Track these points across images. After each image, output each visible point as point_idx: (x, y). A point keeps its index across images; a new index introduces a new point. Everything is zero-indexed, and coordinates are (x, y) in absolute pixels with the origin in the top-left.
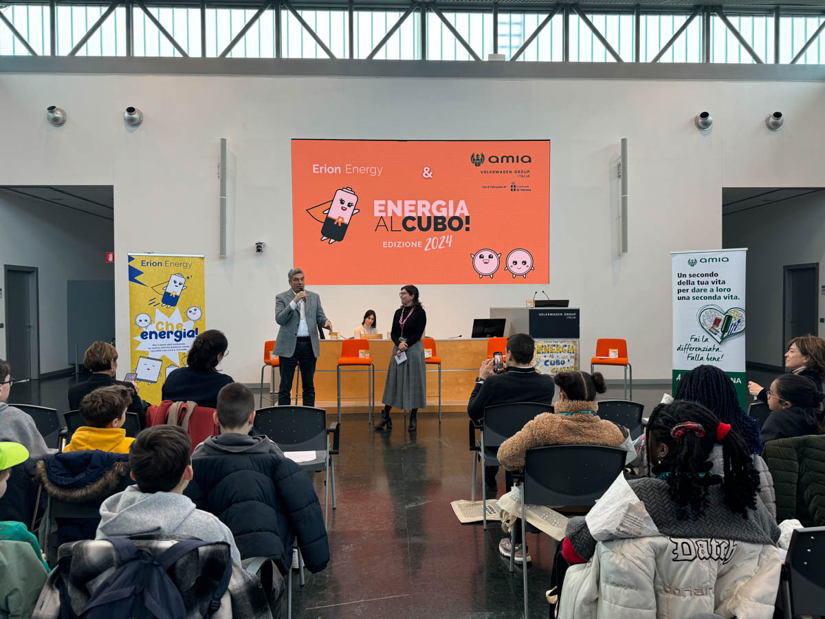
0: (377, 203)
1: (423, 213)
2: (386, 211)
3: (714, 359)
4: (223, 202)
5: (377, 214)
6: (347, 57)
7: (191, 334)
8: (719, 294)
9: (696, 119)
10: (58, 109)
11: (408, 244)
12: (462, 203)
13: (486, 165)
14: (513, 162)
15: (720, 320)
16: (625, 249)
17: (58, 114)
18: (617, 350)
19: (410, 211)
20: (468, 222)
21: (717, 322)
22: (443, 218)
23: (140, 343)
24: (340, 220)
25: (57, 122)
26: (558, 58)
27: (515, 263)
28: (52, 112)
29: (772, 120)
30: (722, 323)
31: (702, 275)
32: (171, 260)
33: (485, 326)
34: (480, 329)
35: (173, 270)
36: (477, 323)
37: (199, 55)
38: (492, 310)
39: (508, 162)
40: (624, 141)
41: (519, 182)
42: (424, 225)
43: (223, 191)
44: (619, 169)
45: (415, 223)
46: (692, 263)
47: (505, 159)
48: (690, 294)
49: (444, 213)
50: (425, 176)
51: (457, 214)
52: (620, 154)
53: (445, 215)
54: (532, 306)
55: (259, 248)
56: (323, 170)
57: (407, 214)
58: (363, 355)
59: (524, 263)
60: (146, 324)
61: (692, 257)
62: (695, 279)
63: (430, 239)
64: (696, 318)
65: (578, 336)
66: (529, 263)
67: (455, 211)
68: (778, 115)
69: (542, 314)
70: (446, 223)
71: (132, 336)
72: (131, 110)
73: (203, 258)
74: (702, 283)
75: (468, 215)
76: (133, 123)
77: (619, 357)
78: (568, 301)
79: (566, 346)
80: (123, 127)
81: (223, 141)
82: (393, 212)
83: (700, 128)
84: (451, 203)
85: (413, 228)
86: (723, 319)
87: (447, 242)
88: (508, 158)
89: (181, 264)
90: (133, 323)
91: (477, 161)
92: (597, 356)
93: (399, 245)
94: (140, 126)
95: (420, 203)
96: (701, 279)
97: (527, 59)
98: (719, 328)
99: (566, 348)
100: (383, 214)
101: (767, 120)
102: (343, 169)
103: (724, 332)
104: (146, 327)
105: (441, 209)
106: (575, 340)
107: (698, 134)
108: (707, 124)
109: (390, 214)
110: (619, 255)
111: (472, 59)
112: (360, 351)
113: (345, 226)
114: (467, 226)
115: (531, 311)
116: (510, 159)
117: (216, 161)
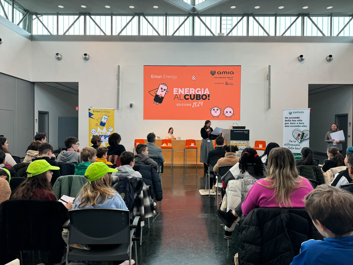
0: (175, 89)
1: (192, 93)
2: (178, 92)
3: (298, 149)
4: (118, 89)
5: (175, 93)
6: (165, 35)
8: (300, 125)
9: (298, 57)
10: (60, 54)
11: (186, 105)
12: (207, 89)
13: (216, 74)
14: (227, 74)
15: (300, 134)
16: (269, 107)
17: (59, 56)
18: (262, 145)
19: (187, 92)
20: (209, 97)
22: (199, 95)
24: (161, 95)
25: (59, 59)
26: (245, 34)
27: (227, 112)
28: (57, 55)
29: (328, 58)
31: (294, 118)
32: (103, 110)
35: (104, 114)
37: (110, 34)
39: (224, 74)
40: (270, 66)
41: (229, 81)
42: (192, 97)
43: (118, 85)
44: (268, 77)
45: (189, 97)
46: (290, 113)
47: (223, 73)
48: (289, 125)
49: (200, 93)
50: (193, 79)
51: (205, 94)
52: (268, 71)
54: (232, 128)
55: (131, 106)
56: (155, 77)
58: (170, 145)
59: (230, 112)
60: (94, 132)
61: (290, 111)
62: (291, 119)
63: (194, 103)
64: (291, 134)
65: (249, 140)
66: (232, 112)
67: (204, 92)
68: (331, 56)
69: (235, 132)
70: (201, 97)
71: (89, 137)
72: (85, 55)
74: (294, 121)
75: (209, 94)
76: (86, 59)
77: (263, 147)
78: (245, 127)
80: (82, 61)
81: (119, 66)
82: (181, 93)
83: (300, 61)
84: (203, 89)
85: (188, 99)
87: (201, 104)
88: (225, 72)
89: (107, 112)
90: (90, 132)
91: (213, 73)
93: (183, 105)
94: (89, 60)
95: (191, 89)
97: (233, 35)
99: (244, 144)
102: (162, 77)
106: (247, 141)
107: (299, 63)
108: (302, 60)
110: (268, 110)
111: (212, 35)
112: (168, 143)
113: (162, 98)
115: (231, 130)
116: (226, 73)
117: (116, 74)
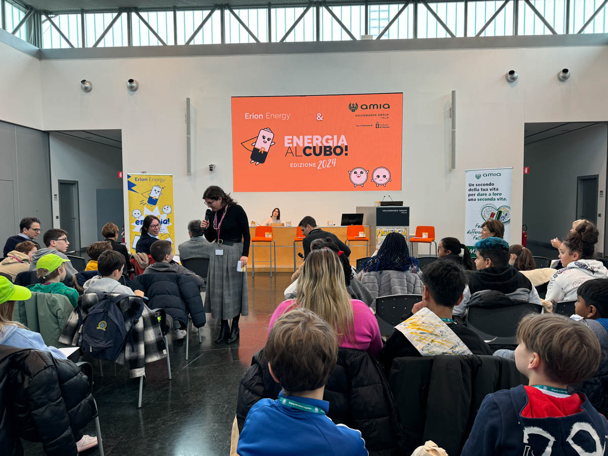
0: (286, 138)
1: (317, 144)
2: (292, 143)
4: (188, 139)
5: (287, 145)
6: (267, 41)
7: (165, 222)
8: (494, 197)
9: (506, 76)
10: (88, 82)
11: (307, 165)
12: (343, 137)
13: (359, 111)
14: (377, 108)
15: (494, 214)
16: (453, 166)
17: (87, 85)
18: (427, 233)
19: (308, 143)
20: (346, 150)
22: (330, 147)
23: (135, 227)
24: (263, 149)
25: (87, 90)
26: (409, 36)
27: (378, 176)
28: (84, 84)
29: (562, 74)
30: (495, 215)
31: (484, 185)
32: (152, 177)
33: (350, 219)
34: (347, 220)
35: (154, 183)
36: (345, 216)
37: (173, 44)
38: (358, 208)
39: (373, 108)
40: (453, 92)
41: (382, 122)
42: (318, 152)
43: (188, 133)
44: (450, 112)
45: (311, 151)
46: (478, 177)
47: (372, 106)
48: (476, 197)
50: (318, 119)
51: (339, 145)
52: (451, 102)
53: (331, 145)
54: (379, 206)
55: (211, 168)
56: (252, 117)
57: (306, 145)
58: (268, 235)
59: (385, 176)
60: (139, 216)
61: (478, 173)
62: (479, 187)
63: (321, 161)
64: (479, 213)
65: (408, 225)
66: (388, 176)
67: (338, 142)
68: (565, 71)
69: (385, 211)
70: (332, 151)
71: (130, 223)
72: (131, 81)
73: (172, 176)
74: (484, 190)
75: (347, 145)
76: (133, 89)
77: (428, 237)
78: (402, 202)
80: (126, 91)
81: (188, 100)
82: (297, 144)
83: (509, 81)
84: (335, 137)
85: (310, 154)
86: (496, 213)
87: (332, 163)
88: (374, 106)
89: (159, 179)
90: (131, 215)
91: (353, 108)
92: (415, 237)
94: (137, 91)
95: (315, 137)
96: (483, 187)
97: (387, 38)
100: (291, 145)
101: (559, 74)
102: (265, 116)
104: (139, 218)
105: (329, 141)
106: (406, 227)
107: (507, 86)
108: (514, 79)
109: (295, 145)
110: (450, 171)
111: (350, 39)
112: (266, 233)
113: (266, 154)
114: (346, 152)
115: (378, 209)
116: (376, 106)
117: (184, 113)
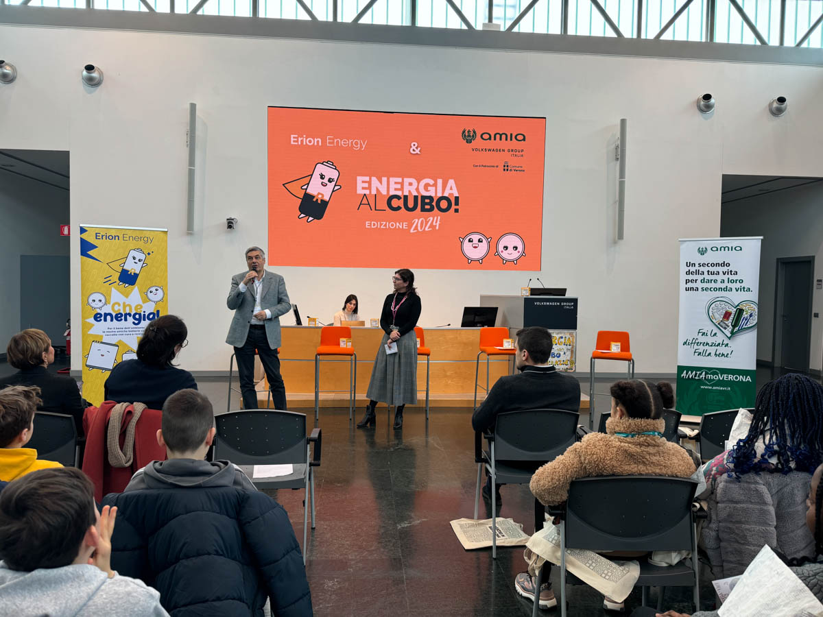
0: (360, 179)
1: (410, 191)
2: (369, 188)
3: (723, 355)
4: (191, 174)
5: (360, 191)
6: (331, 19)
7: (151, 316)
8: (730, 285)
9: (698, 101)
10: (7, 64)
11: (392, 225)
12: (451, 182)
13: (478, 143)
14: (506, 140)
15: (730, 314)
16: (621, 236)
17: (7, 70)
18: (619, 344)
19: (396, 189)
20: (457, 204)
21: (727, 315)
22: (431, 198)
23: (93, 325)
24: (320, 196)
25: (7, 78)
26: (556, 29)
27: (506, 248)
29: (775, 105)
30: (732, 316)
31: (713, 265)
32: (130, 233)
33: (476, 315)
34: (471, 318)
35: (132, 244)
36: (468, 311)
37: (168, 10)
38: (483, 298)
39: (501, 139)
40: (623, 122)
41: (513, 162)
42: (411, 204)
43: (192, 162)
44: (617, 152)
45: (401, 203)
46: (702, 252)
47: (498, 136)
48: (699, 285)
49: (431, 193)
50: (412, 151)
51: (446, 194)
52: (618, 135)
53: (433, 195)
54: (527, 294)
55: (230, 224)
56: (302, 141)
57: (392, 193)
58: (345, 344)
59: (516, 248)
60: (100, 304)
61: (703, 245)
62: (705, 269)
63: (417, 220)
64: (704, 311)
65: (575, 328)
66: (520, 248)
67: (443, 191)
68: (782, 100)
69: (538, 303)
70: (434, 204)
71: (84, 318)
72: (90, 68)
73: (166, 232)
74: (713, 273)
75: (458, 195)
76: (92, 83)
77: (622, 351)
78: (566, 289)
79: (562, 338)
80: (81, 87)
81: (193, 106)
82: (377, 189)
83: (702, 111)
84: (440, 182)
85: (398, 208)
86: (733, 313)
87: (434, 224)
88: (501, 135)
89: (141, 239)
90: (86, 303)
91: (469, 137)
92: (597, 349)
93: (383, 225)
94: (100, 87)
95: (407, 180)
96: (711, 269)
97: (522, 30)
98: (729, 322)
99: (563, 340)
100: (367, 192)
101: (771, 104)
103: (734, 326)
104: (100, 308)
105: (429, 188)
106: (571, 331)
107: (699, 117)
108: (709, 107)
109: (374, 192)
110: (615, 243)
111: (465, 27)
112: (341, 339)
113: (325, 204)
114: (457, 207)
115: (527, 300)
116: (504, 136)
117: (185, 128)
